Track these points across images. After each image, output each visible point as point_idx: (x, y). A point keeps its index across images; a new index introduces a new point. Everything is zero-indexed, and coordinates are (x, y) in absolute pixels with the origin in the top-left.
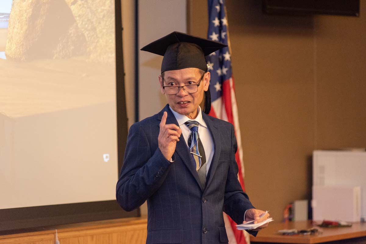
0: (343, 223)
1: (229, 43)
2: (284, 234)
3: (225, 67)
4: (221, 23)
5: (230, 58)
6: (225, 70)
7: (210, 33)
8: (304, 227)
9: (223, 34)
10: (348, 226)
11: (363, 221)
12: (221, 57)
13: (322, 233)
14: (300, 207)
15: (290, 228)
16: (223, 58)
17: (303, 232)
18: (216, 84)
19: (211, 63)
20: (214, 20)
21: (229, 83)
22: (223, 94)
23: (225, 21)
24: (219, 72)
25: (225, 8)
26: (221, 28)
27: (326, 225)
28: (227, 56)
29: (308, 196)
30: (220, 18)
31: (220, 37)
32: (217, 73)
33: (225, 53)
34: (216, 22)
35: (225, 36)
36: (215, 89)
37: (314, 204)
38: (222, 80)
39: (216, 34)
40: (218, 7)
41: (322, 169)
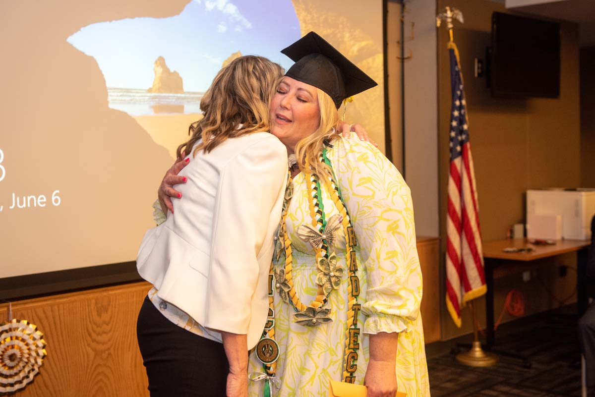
0: (550, 242)
1: (467, 118)
2: (507, 252)
3: (464, 134)
4: (461, 103)
5: (468, 128)
6: (464, 137)
7: (453, 111)
8: (521, 247)
9: (463, 111)
10: (554, 244)
11: (563, 239)
12: (461, 127)
13: (535, 251)
14: (518, 229)
15: (512, 246)
16: (463, 128)
17: (521, 250)
18: (457, 146)
19: (454, 131)
20: (456, 101)
21: (466, 146)
22: (463, 154)
23: (464, 102)
24: (460, 138)
25: (464, 93)
26: (461, 107)
27: (538, 243)
28: (465, 127)
29: (524, 221)
30: (460, 99)
31: (460, 114)
32: (458, 140)
33: (464, 124)
34: (458, 103)
35: (464, 113)
36: (456, 150)
37: (528, 226)
38: (462, 144)
39: (458, 111)
40: (459, 93)
41: (533, 203)
